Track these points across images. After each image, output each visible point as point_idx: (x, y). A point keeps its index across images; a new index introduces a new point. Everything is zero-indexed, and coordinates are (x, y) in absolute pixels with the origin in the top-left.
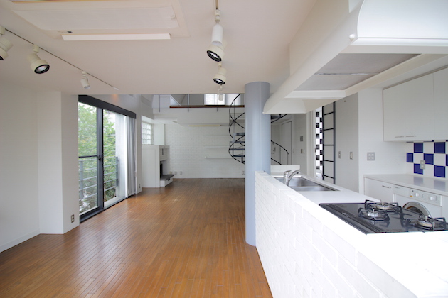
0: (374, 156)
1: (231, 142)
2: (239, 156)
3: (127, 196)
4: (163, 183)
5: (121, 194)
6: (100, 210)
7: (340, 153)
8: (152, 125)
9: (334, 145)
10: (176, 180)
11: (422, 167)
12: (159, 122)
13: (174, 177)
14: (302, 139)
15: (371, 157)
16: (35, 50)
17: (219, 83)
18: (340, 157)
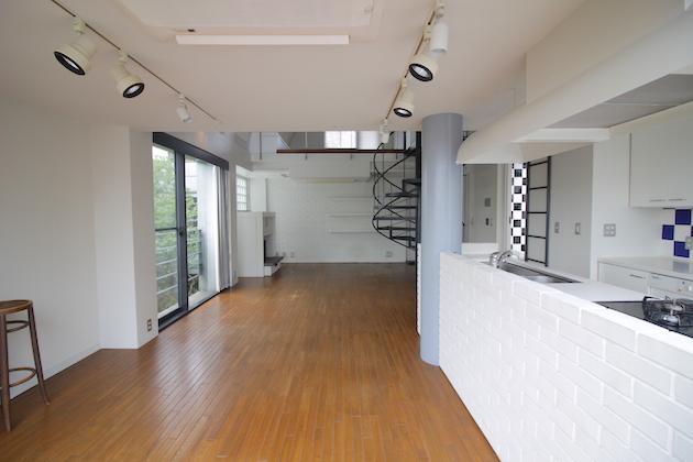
0: (614, 230)
1: (376, 208)
2: (387, 228)
3: (218, 290)
4: (269, 271)
5: (210, 288)
6: (183, 311)
7: (557, 224)
8: (247, 180)
9: (547, 213)
10: (286, 266)
11: (687, 247)
12: (258, 176)
13: (282, 261)
14: (487, 202)
15: (610, 231)
16: (123, 59)
17: (403, 115)
18: (557, 231)
